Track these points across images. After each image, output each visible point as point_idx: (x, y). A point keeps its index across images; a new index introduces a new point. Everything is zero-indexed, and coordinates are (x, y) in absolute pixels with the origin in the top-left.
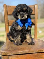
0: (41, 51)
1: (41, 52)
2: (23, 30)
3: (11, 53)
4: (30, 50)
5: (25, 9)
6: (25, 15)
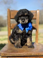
1: (39, 55)
2: (24, 34)
3: (10, 54)
4: (29, 53)
5: (26, 14)
6: (26, 20)
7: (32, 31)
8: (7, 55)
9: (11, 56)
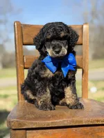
0: (98, 121)
6: (63, 48)
7: (76, 71)
8: (25, 125)
9: (34, 127)
